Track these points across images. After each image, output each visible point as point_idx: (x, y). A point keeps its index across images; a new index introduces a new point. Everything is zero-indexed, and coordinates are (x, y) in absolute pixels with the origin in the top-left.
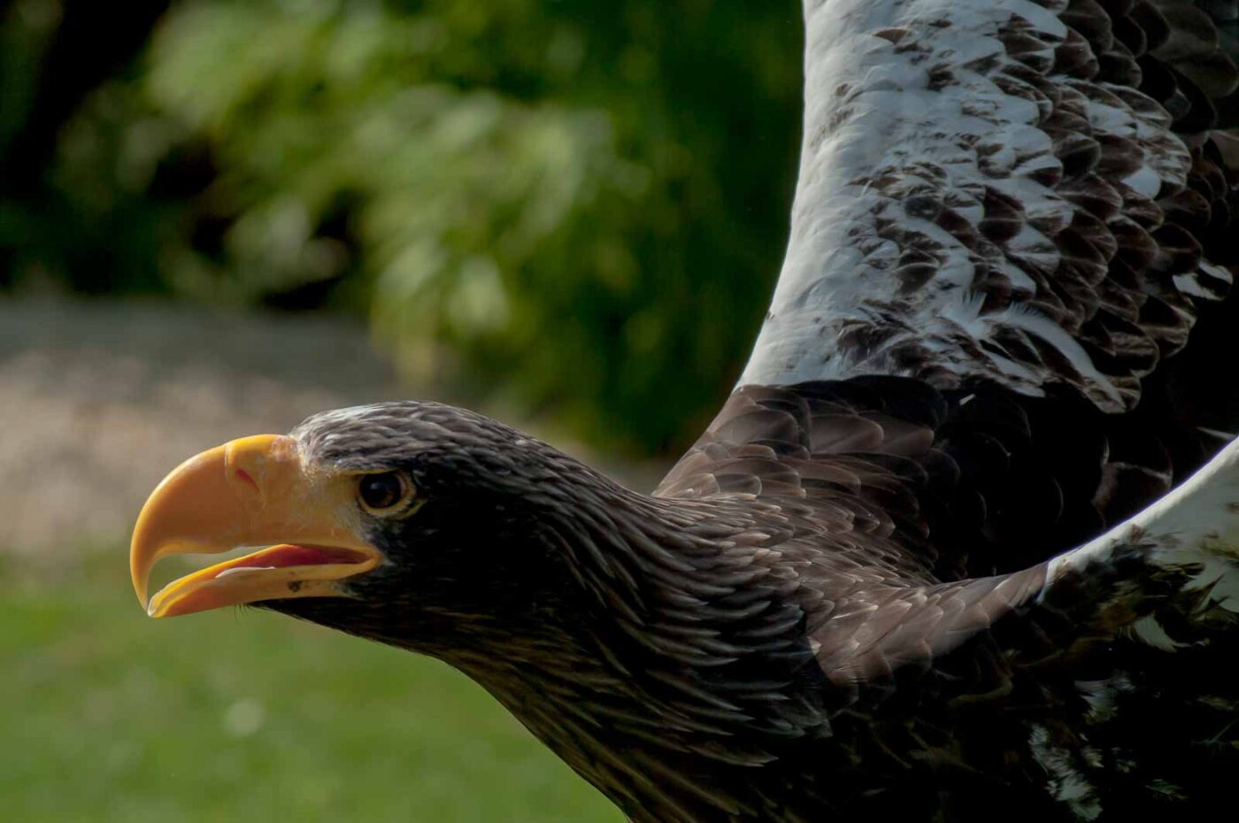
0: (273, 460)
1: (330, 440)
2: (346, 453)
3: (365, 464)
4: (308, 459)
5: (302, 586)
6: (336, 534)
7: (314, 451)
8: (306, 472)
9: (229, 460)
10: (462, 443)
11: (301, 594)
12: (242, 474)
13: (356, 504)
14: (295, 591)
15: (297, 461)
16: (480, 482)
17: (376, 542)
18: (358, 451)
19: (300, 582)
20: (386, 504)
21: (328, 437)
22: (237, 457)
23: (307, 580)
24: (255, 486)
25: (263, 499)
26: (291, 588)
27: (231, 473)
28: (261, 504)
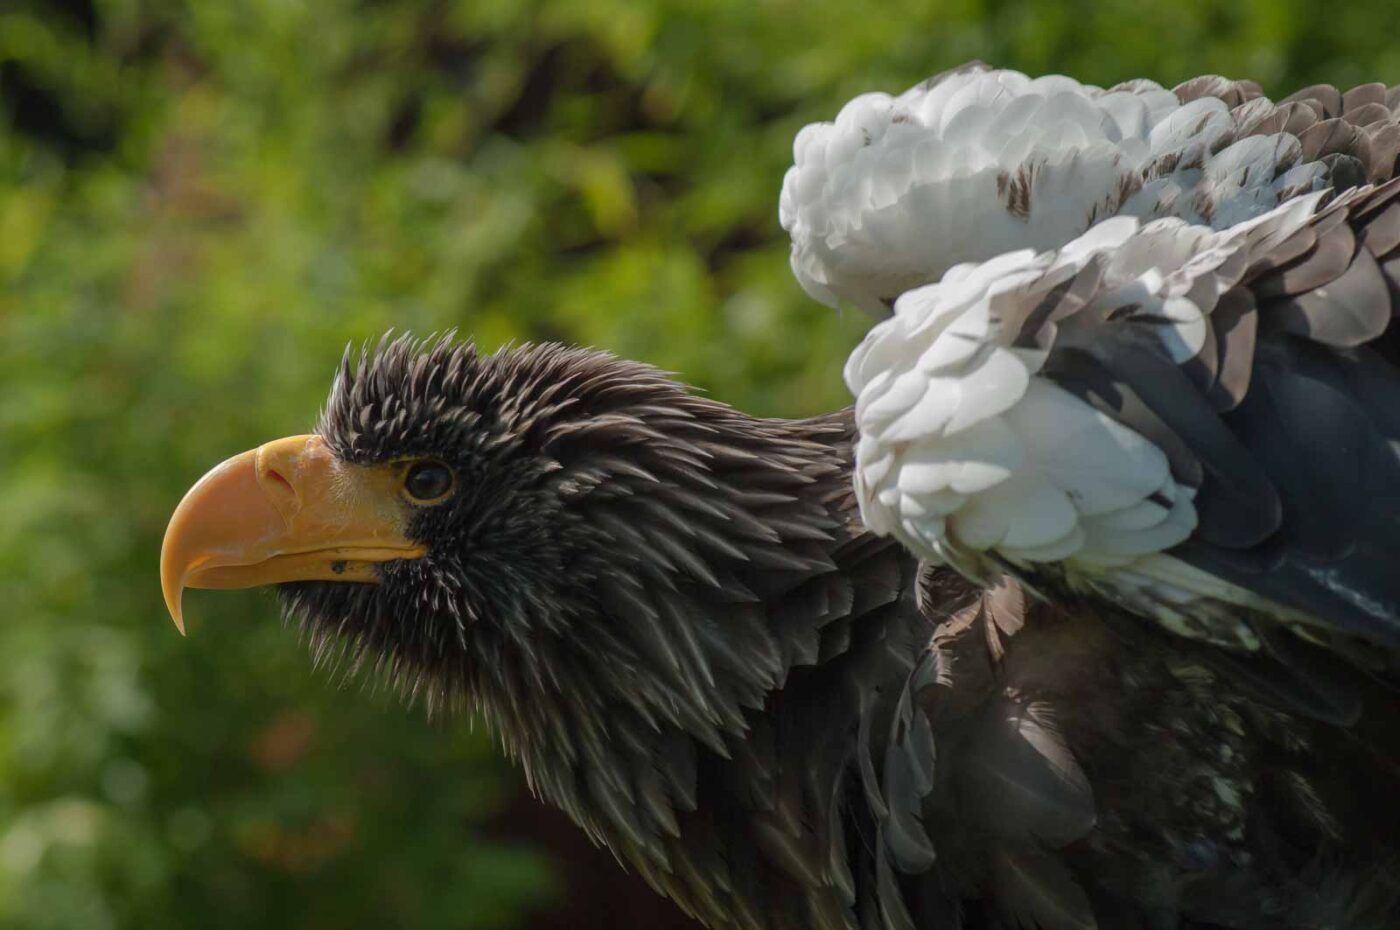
0: (306, 458)
5: (348, 566)
9: (259, 463)
11: (345, 577)
12: (274, 475)
14: (339, 573)
19: (345, 562)
20: (437, 492)
22: (268, 458)
23: (353, 561)
24: (289, 486)
25: (298, 500)
26: (334, 569)
27: (262, 475)
28: (295, 506)
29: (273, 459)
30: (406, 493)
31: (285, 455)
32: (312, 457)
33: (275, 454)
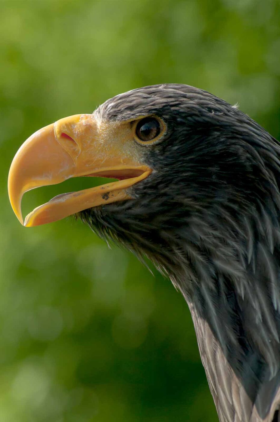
0: (81, 125)
1: (110, 107)
2: (121, 112)
3: (133, 115)
4: (101, 122)
5: (110, 194)
6: (124, 162)
7: (103, 116)
8: (101, 129)
9: (56, 130)
10: (191, 98)
11: (111, 200)
13: (133, 142)
14: (107, 199)
15: (95, 125)
16: (204, 118)
17: (147, 161)
18: (126, 109)
19: (108, 193)
20: (153, 136)
21: (109, 106)
22: (61, 127)
23: (112, 191)
24: (74, 141)
25: (79, 148)
26: (104, 198)
27: (58, 136)
28: (78, 151)
29: (63, 127)
30: (137, 139)
31: (69, 125)
32: (84, 124)
33: (64, 125)
